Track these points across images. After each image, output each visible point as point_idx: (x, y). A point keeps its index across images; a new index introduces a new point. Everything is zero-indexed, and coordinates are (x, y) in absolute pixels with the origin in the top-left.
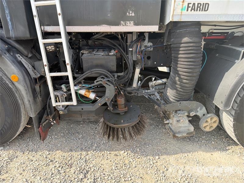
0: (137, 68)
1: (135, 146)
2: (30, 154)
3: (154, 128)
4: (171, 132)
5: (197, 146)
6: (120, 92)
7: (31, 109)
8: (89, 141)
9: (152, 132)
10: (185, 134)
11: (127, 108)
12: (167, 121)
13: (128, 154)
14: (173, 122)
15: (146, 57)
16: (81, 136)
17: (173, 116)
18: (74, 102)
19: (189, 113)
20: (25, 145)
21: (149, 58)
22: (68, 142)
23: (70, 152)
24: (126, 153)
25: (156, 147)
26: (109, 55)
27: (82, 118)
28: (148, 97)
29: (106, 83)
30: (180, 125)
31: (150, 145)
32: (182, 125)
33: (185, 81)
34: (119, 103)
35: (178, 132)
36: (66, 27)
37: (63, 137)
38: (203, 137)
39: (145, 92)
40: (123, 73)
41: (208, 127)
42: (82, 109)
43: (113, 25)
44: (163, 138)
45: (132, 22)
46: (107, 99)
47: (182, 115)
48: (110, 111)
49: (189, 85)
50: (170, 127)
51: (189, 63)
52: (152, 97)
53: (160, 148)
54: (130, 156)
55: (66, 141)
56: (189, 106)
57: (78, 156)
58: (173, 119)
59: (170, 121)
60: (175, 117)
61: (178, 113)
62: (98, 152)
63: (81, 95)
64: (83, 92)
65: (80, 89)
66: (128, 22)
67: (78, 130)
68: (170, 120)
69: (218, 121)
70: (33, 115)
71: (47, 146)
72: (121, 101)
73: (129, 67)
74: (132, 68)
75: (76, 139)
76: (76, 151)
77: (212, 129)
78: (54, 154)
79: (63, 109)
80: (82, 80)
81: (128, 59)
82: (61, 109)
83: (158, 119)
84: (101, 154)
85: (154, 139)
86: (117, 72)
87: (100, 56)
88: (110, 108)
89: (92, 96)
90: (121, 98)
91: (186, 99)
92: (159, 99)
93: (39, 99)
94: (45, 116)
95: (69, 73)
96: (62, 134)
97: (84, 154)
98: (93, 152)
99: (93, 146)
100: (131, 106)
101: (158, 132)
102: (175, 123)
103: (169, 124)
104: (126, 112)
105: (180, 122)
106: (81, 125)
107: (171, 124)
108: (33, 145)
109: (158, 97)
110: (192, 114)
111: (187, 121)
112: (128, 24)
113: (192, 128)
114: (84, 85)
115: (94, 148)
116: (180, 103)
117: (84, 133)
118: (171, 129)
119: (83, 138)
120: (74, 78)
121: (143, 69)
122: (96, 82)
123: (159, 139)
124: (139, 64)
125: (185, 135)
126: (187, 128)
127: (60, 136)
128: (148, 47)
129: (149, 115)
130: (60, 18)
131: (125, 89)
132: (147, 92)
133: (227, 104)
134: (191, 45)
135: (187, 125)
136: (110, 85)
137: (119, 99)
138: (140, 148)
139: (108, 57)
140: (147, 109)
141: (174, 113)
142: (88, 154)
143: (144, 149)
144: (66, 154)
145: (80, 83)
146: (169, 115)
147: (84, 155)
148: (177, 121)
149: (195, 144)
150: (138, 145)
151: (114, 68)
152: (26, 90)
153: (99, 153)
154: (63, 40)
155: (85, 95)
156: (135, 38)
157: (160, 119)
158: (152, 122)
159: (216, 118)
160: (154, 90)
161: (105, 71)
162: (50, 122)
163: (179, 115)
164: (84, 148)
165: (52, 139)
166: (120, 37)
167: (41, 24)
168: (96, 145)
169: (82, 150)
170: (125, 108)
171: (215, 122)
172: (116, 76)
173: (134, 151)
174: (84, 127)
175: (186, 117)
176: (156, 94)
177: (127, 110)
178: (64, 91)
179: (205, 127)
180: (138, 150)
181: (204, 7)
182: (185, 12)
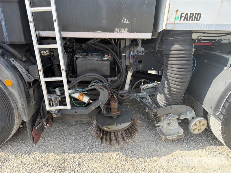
0: (129, 71)
1: (127, 149)
2: (23, 158)
3: (145, 129)
4: (162, 134)
5: (186, 148)
6: (113, 95)
7: (25, 113)
8: (82, 143)
9: (143, 134)
10: (175, 136)
11: (119, 112)
12: (158, 123)
13: (121, 157)
14: (164, 125)
15: (138, 61)
16: (74, 137)
17: (164, 119)
18: (68, 107)
19: (179, 116)
20: (17, 148)
21: (140, 62)
22: (61, 144)
23: (63, 155)
24: (118, 156)
25: (147, 149)
26: (103, 60)
27: (75, 120)
28: (140, 100)
29: (100, 88)
30: (171, 128)
31: (141, 147)
32: (173, 128)
34: (112, 107)
35: (168, 135)
36: (62, 32)
37: (56, 138)
38: (191, 139)
39: (137, 96)
40: (116, 77)
41: (197, 130)
42: (76, 112)
43: (107, 32)
44: (153, 140)
45: (126, 29)
46: (100, 103)
47: (172, 118)
48: (104, 114)
49: (180, 90)
50: (160, 129)
51: (180, 70)
52: (144, 100)
53: (151, 150)
54: (123, 158)
55: (59, 143)
56: (180, 109)
57: (71, 158)
58: (164, 122)
59: (161, 124)
60: (166, 120)
61: (169, 117)
62: (91, 154)
63: (74, 98)
64: (76, 95)
65: (74, 93)
66: (123, 29)
67: (71, 131)
68: (161, 122)
69: (206, 124)
70: (26, 119)
71: (40, 149)
72: (115, 105)
73: (122, 71)
74: (124, 72)
75: (69, 141)
76: (69, 154)
77: (201, 131)
78: (47, 157)
79: (57, 112)
80: (76, 84)
81: (121, 63)
82: (54, 112)
83: (148, 120)
84: (94, 157)
85: (145, 140)
87: (94, 60)
88: (104, 112)
89: (86, 99)
90: (114, 103)
91: (176, 103)
92: (151, 102)
93: (33, 103)
94: (38, 119)
95: (64, 78)
96: (55, 136)
97: (77, 156)
98: (86, 155)
99: (86, 148)
100: (124, 109)
101: (149, 134)
102: (165, 125)
103: (160, 127)
104: (118, 116)
105: (171, 125)
106: (73, 127)
107: (162, 126)
108: (26, 147)
109: (150, 100)
110: (182, 117)
111: (177, 124)
112: (123, 31)
113: (182, 131)
114: (78, 89)
115: (87, 150)
116: (171, 107)
117: (76, 134)
118: (162, 132)
119: (75, 139)
120: (69, 82)
121: (135, 73)
122: (90, 86)
123: (149, 141)
124: (132, 68)
125: (176, 138)
126: (177, 131)
127: (52, 138)
128: (141, 52)
129: (139, 116)
130: (56, 24)
131: (117, 92)
132: (139, 95)
133: (216, 109)
134: (183, 52)
135: (177, 128)
136: (104, 90)
137: (112, 103)
138: (132, 150)
139: (102, 62)
140: (137, 109)
141: (164, 116)
142: (80, 157)
143: (136, 151)
144: (59, 157)
145: (74, 87)
146: (160, 117)
147: (77, 158)
148: (168, 124)
149: (184, 146)
150: (130, 147)
151: (108, 73)
152: (20, 94)
153: (92, 156)
154: (59, 46)
155: (79, 99)
156: (128, 44)
157: (150, 120)
158: (142, 123)
159: (204, 122)
160: (145, 93)
161: (99, 75)
162: (44, 125)
163: (170, 119)
164: (77, 151)
165: (45, 141)
166: (113, 42)
167: (37, 29)
168: (88, 147)
169: (75, 152)
170: (118, 111)
171: (203, 125)
172: (109, 80)
173: (127, 153)
174: (76, 128)
175: (176, 120)
176: (148, 97)
177: (120, 114)
178: (58, 95)
179: (194, 130)
180: (130, 152)
181: (197, 17)
182: (178, 21)
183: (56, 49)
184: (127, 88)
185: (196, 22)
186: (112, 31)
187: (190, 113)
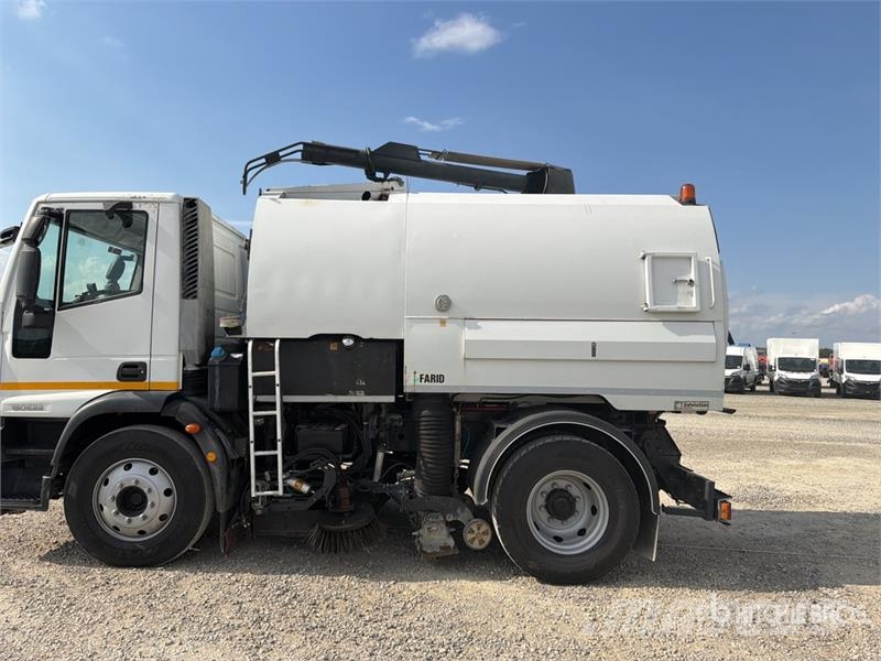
0: (378, 452)
1: (364, 572)
6: (346, 481)
7: (222, 503)
11: (353, 506)
12: (415, 531)
14: (424, 532)
15: (397, 435)
16: (282, 561)
17: (424, 522)
18: (280, 492)
19: (445, 516)
21: (401, 437)
24: (348, 578)
26: (334, 430)
30: (434, 537)
32: (437, 537)
33: (430, 465)
34: (341, 496)
35: (428, 546)
36: (283, 396)
37: (254, 561)
39: (385, 487)
41: (476, 542)
43: (340, 395)
45: (363, 392)
46: (324, 491)
47: (436, 520)
48: (329, 510)
50: (418, 541)
51: (433, 442)
55: (258, 565)
56: (443, 503)
58: (424, 528)
60: (426, 524)
61: (429, 517)
63: (290, 487)
64: (292, 482)
65: (290, 478)
66: (358, 392)
68: (420, 529)
69: (490, 532)
70: (221, 510)
72: (345, 493)
77: (483, 546)
79: (262, 507)
80: (294, 463)
81: (363, 436)
82: (258, 508)
86: (344, 453)
87: (322, 431)
88: (330, 505)
89: (305, 488)
90: (345, 490)
94: (236, 515)
95: (279, 452)
96: (252, 559)
102: (426, 533)
103: (419, 537)
104: (351, 513)
107: (421, 535)
110: (450, 518)
111: (446, 531)
112: (359, 394)
113: (451, 542)
114: (295, 472)
118: (420, 544)
119: (285, 563)
120: (284, 462)
122: (313, 466)
125: (438, 550)
126: (443, 541)
127: (248, 560)
128: (396, 421)
130: (278, 389)
132: (389, 486)
134: (433, 419)
135: (444, 538)
137: (341, 490)
138: (372, 574)
139: (332, 432)
141: (425, 517)
143: (377, 575)
145: (290, 468)
146: (421, 522)
148: (429, 530)
151: (341, 450)
154: (278, 413)
155: (296, 488)
156: (371, 409)
159: (485, 527)
161: (326, 450)
162: (242, 524)
166: (353, 408)
167: (255, 393)
168: (304, 570)
170: (351, 504)
171: (485, 533)
175: (443, 525)
177: (353, 509)
178: (267, 481)
179: (472, 541)
180: (368, 575)
181: (440, 378)
182: (418, 383)
183: (275, 416)
184: (376, 479)
185: (439, 384)
186: (346, 394)
187: (462, 512)
